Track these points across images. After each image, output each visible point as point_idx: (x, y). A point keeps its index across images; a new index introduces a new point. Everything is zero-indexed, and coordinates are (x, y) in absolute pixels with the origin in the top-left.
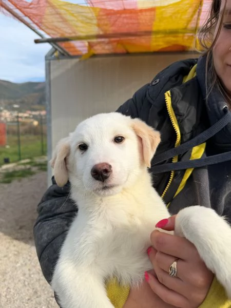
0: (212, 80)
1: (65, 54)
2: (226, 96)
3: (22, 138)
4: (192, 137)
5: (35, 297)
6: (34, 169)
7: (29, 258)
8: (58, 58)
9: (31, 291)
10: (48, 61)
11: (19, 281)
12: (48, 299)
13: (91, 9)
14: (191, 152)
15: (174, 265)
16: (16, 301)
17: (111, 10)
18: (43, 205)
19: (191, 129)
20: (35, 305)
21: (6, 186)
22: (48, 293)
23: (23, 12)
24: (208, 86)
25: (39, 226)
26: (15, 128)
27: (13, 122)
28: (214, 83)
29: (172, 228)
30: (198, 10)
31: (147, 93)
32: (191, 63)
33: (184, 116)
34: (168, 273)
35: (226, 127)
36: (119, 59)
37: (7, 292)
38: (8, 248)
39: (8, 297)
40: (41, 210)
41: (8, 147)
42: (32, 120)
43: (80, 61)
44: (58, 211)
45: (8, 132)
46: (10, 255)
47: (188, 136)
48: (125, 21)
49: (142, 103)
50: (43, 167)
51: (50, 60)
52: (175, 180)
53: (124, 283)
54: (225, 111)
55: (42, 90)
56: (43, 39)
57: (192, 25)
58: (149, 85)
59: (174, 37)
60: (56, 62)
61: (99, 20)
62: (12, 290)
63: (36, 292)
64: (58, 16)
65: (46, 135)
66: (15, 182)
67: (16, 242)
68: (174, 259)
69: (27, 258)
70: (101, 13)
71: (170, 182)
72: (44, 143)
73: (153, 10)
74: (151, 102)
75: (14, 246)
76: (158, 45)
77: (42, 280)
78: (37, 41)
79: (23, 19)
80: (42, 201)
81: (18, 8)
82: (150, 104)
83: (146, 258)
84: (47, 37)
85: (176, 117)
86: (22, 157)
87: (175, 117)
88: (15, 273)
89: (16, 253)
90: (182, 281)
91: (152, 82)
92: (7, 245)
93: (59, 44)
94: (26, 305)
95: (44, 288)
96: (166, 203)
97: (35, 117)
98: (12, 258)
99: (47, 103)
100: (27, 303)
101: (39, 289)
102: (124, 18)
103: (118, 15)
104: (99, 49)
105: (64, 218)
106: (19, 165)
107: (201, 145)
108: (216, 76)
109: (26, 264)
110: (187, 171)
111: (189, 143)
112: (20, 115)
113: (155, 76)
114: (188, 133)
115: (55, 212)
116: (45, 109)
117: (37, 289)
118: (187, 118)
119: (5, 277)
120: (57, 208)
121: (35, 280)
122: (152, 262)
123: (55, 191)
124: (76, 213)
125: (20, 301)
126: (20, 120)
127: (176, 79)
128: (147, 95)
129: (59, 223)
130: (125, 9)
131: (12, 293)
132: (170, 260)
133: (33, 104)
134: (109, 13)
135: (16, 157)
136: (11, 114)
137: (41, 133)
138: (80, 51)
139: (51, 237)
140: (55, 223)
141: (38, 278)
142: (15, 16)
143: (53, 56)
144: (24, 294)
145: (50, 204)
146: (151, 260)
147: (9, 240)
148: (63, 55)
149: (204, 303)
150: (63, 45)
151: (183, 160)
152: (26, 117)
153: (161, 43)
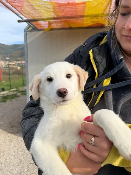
0: (115, 43)
1: (35, 28)
2: (122, 52)
3: (11, 76)
4: (104, 74)
5: (21, 164)
6: (19, 94)
7: (17, 143)
8: (31, 31)
9: (18, 161)
10: (26, 33)
11: (12, 155)
12: (28, 165)
13: (50, 3)
14: (103, 82)
15: (93, 139)
16: (10, 166)
17: (61, 3)
18: (25, 111)
19: (103, 70)
20: (21, 168)
21: (3, 103)
22: (28, 162)
24: (113, 47)
25: (23, 122)
26: (7, 71)
27: (6, 67)
28: (116, 45)
29: (92, 121)
30: (110, 4)
31: (80, 51)
32: (104, 34)
33: (99, 63)
34: (90, 143)
35: (122, 68)
36: (65, 31)
37: (5, 162)
38: (5, 138)
39: (6, 164)
40: (24, 114)
41: (3, 82)
42: (17, 66)
43: (44, 32)
44: (33, 114)
45: (4, 73)
46: (6, 142)
47: (102, 74)
48: (69, 10)
49: (78, 56)
50: (24, 93)
51: (27, 32)
52: (94, 97)
53: (67, 149)
54: (121, 60)
55: (23, 49)
56: (23, 20)
57: (107, 12)
58: (81, 46)
59: (97, 18)
60: (31, 33)
61: (54, 9)
62: (8, 160)
63: (21, 161)
64: (31, 7)
65: (25, 75)
66: (8, 102)
67: (10, 135)
68: (92, 136)
69: (16, 143)
70: (56, 5)
71: (92, 98)
72: (24, 79)
73: (84, 3)
74: (82, 55)
75: (9, 136)
76: (88, 24)
77: (24, 154)
78: (19, 21)
79: (11, 9)
80: (25, 109)
81: (8, 2)
82: (82, 57)
83: (79, 137)
84: (25, 19)
86: (12, 87)
87: (95, 64)
88: (10, 151)
89: (10, 140)
90: (97, 147)
91: (83, 45)
92: (5, 136)
93: (32, 23)
94: (16, 168)
95: (25, 159)
96: (90, 109)
97: (19, 65)
98: (8, 143)
99: (26, 56)
100: (17, 167)
101: (23, 159)
102: (69, 8)
103: (65, 6)
104: (54, 26)
105: (36, 118)
106: (10, 92)
107: (109, 78)
108: (117, 41)
109: (15, 146)
110: (101, 92)
111: (102, 77)
112: (10, 63)
113: (84, 41)
114: (102, 72)
115: (32, 115)
116: (24, 60)
117: (22, 160)
118: (101, 64)
119: (4, 153)
120: (32, 113)
121: (21, 155)
122: (82, 139)
123: (31, 104)
124: (43, 115)
125: (13, 166)
126: (10, 66)
127: (96, 43)
128: (80, 52)
129: (34, 120)
130: (69, 3)
131: (8, 162)
132: (91, 137)
133: (17, 57)
134: (60, 5)
135: (9, 88)
136: (5, 63)
137: (22, 73)
138: (44, 27)
139: (30, 127)
140: (32, 120)
141: (22, 154)
143: (28, 30)
144: (15, 162)
145: (29, 111)
146: (81, 138)
147: (5, 134)
148: (34, 29)
149: (108, 158)
150: (34, 23)
151: (99, 86)
152: (14, 65)
153: (89, 22)
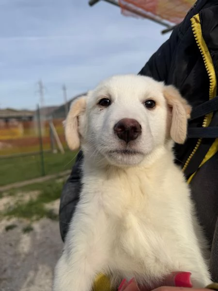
23: (142, 8)
85: (210, 52)
142: (145, 16)
